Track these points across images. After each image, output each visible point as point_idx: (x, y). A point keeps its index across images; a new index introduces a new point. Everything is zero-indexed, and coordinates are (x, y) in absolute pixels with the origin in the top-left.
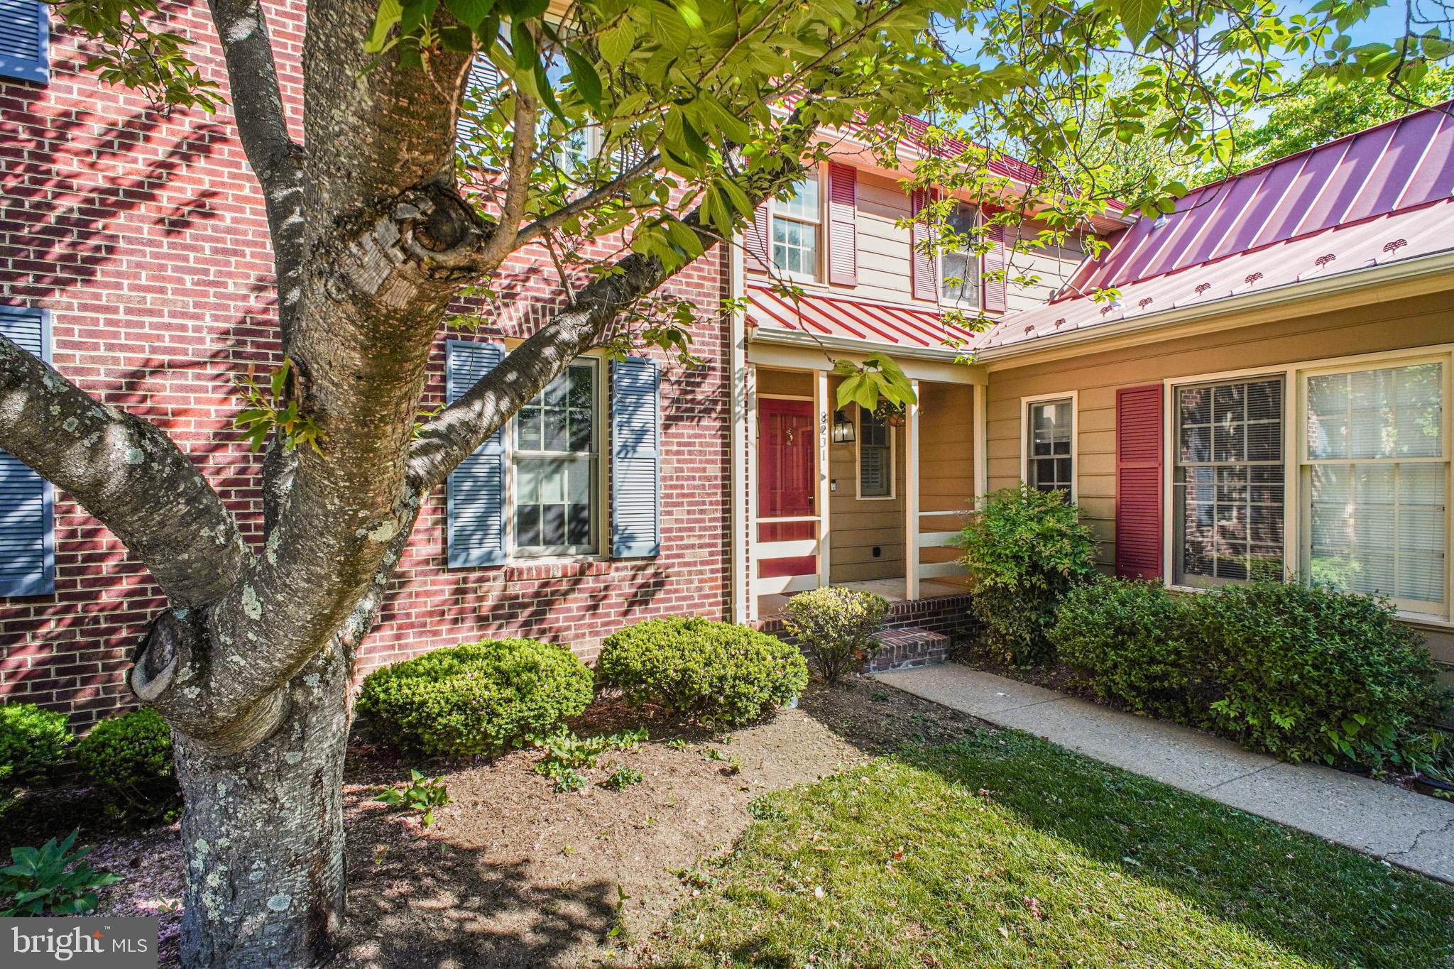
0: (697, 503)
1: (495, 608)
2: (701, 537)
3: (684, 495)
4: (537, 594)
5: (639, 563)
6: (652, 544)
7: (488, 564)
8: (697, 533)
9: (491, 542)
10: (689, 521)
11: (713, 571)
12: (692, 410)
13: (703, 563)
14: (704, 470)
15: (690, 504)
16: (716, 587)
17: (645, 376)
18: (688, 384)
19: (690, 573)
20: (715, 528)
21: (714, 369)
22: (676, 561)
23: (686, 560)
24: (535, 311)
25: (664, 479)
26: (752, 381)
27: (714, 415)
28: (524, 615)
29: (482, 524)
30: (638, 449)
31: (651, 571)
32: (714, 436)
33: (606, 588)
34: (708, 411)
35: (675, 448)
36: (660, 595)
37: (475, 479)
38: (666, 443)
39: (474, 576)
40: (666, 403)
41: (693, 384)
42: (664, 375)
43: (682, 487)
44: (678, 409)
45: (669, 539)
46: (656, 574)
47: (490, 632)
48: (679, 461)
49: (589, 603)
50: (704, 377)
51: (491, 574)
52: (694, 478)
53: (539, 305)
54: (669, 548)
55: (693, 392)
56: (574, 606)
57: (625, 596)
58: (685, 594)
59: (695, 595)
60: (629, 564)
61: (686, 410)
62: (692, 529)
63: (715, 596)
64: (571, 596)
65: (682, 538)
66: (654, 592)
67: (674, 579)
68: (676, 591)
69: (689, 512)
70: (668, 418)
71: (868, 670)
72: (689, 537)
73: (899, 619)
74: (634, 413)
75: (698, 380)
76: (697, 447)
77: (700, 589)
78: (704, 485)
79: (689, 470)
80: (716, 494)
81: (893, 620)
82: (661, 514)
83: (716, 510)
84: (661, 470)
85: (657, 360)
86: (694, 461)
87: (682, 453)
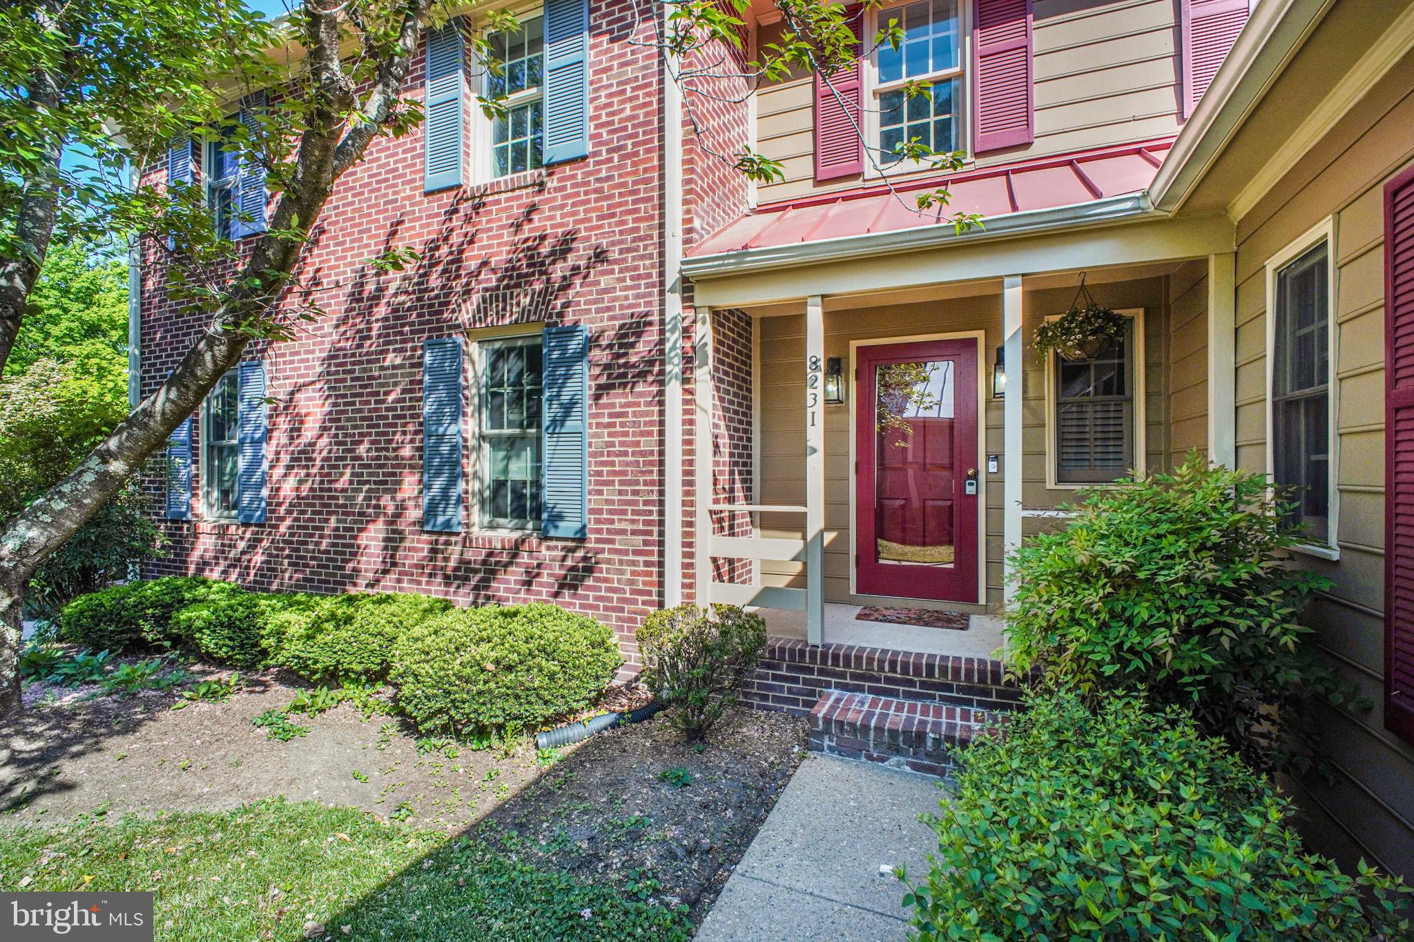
0: (630, 483)
1: (456, 569)
2: (633, 522)
3: (615, 473)
4: (484, 562)
5: (570, 544)
6: (579, 525)
7: (447, 530)
8: (630, 517)
9: (450, 511)
10: (621, 502)
11: (647, 564)
12: (624, 375)
13: (636, 553)
14: (638, 444)
15: (622, 483)
16: (650, 583)
17: (574, 345)
18: (621, 346)
19: (621, 562)
20: (651, 513)
21: (650, 324)
22: (607, 546)
23: (617, 546)
24: (484, 301)
25: (594, 454)
26: (704, 332)
27: (650, 378)
28: (475, 580)
29: (445, 495)
30: (568, 423)
31: (580, 554)
32: (649, 404)
33: (539, 566)
34: (642, 375)
35: (606, 420)
36: (590, 582)
37: (441, 455)
38: (598, 415)
39: (443, 538)
40: (597, 371)
41: (626, 346)
42: (592, 342)
43: (612, 464)
44: (609, 376)
45: (598, 521)
46: (585, 559)
47: (452, 590)
48: (610, 435)
49: (524, 578)
50: (639, 335)
51: (453, 539)
52: (626, 454)
53: (488, 294)
54: (599, 531)
55: (626, 354)
56: (512, 578)
57: (556, 576)
58: (616, 585)
59: (627, 588)
60: (560, 544)
61: (619, 376)
62: (624, 512)
63: (649, 593)
64: (510, 569)
65: (612, 522)
66: (583, 578)
67: (604, 566)
68: (606, 580)
69: (620, 493)
70: (599, 387)
71: (820, 749)
72: (620, 520)
73: (960, 689)
74: (563, 385)
75: (632, 340)
76: (630, 419)
77: (631, 582)
78: (638, 462)
79: (622, 444)
80: (652, 472)
81: (949, 688)
82: (590, 493)
83: (652, 491)
84: (590, 445)
85: (588, 327)
86: (626, 434)
87: (614, 425)
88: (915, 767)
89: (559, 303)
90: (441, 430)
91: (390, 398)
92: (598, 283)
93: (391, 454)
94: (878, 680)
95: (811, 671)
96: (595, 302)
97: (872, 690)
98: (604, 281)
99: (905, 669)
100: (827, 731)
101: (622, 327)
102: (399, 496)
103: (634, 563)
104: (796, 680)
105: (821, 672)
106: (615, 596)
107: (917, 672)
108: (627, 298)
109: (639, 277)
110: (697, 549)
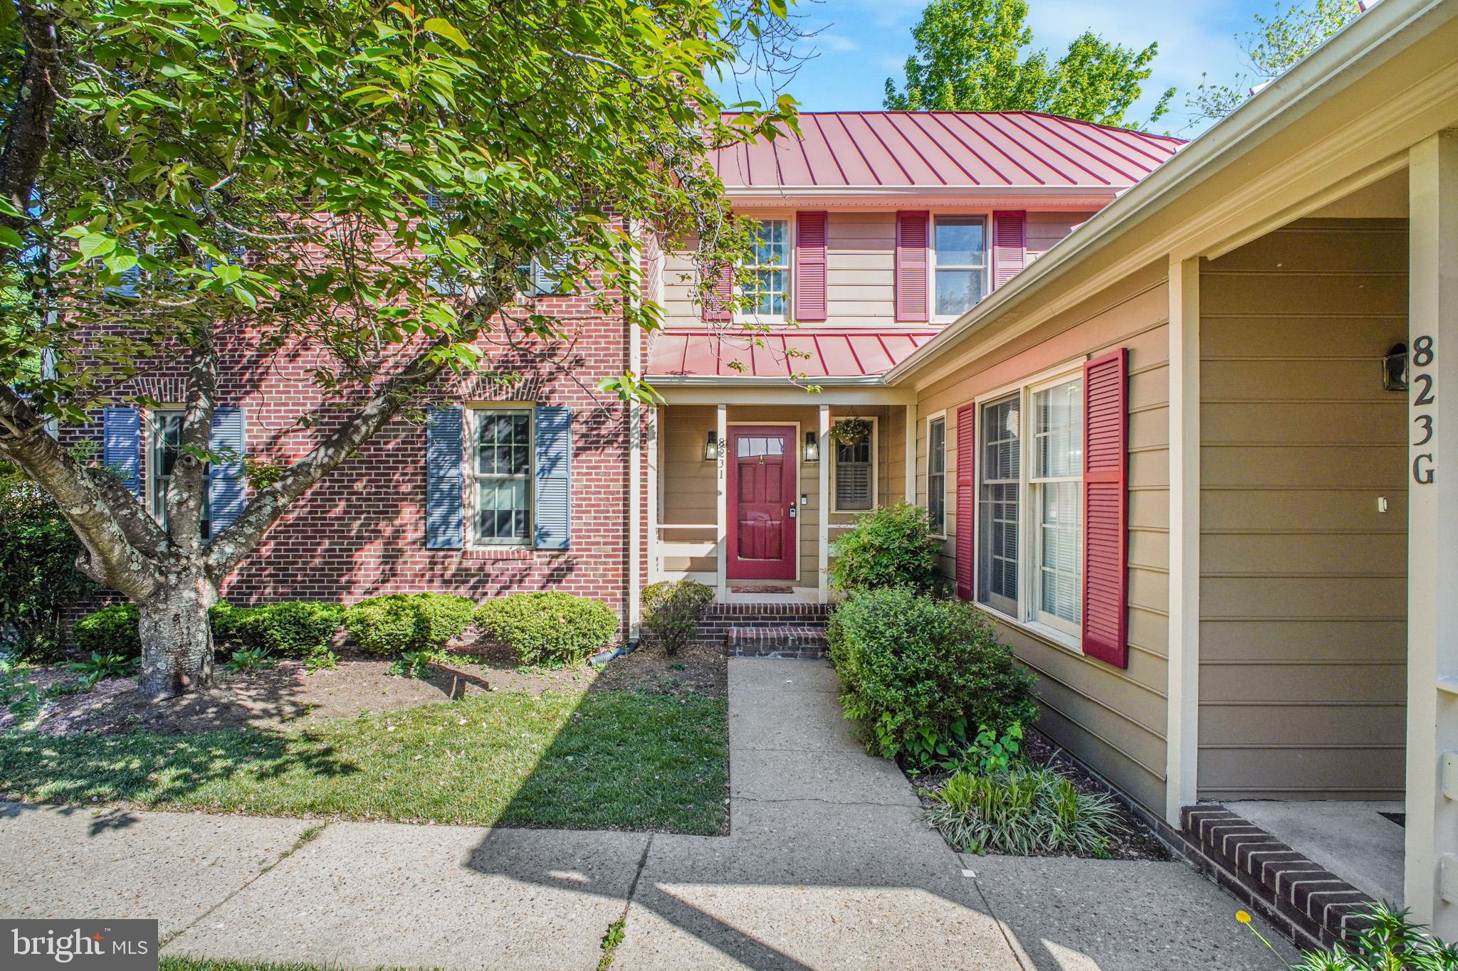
0: (602, 512)
1: (454, 575)
2: (605, 537)
3: (591, 505)
4: (480, 569)
5: (554, 553)
6: (563, 540)
7: (448, 547)
8: (602, 533)
9: (450, 533)
10: (596, 524)
11: (614, 563)
12: (598, 442)
13: (606, 556)
15: (596, 512)
16: (618, 575)
17: (559, 419)
18: (595, 422)
19: (595, 563)
21: (616, 410)
22: (585, 553)
23: (593, 553)
24: (483, 381)
25: (574, 493)
26: (653, 418)
27: (616, 445)
28: (471, 582)
29: (445, 521)
30: (553, 471)
31: (562, 559)
32: (617, 461)
33: (530, 569)
34: (610, 443)
35: (585, 470)
36: (571, 577)
37: (442, 491)
38: (578, 467)
39: (442, 553)
40: (576, 438)
41: (599, 423)
42: (572, 418)
43: (590, 499)
44: (586, 442)
45: (578, 537)
46: (567, 562)
48: (587, 480)
49: (518, 578)
50: (607, 417)
51: (454, 553)
52: (600, 493)
53: (486, 377)
54: (579, 543)
55: (598, 428)
57: (544, 576)
58: (592, 578)
59: (601, 579)
60: (546, 553)
61: (593, 442)
62: (598, 531)
63: (617, 582)
65: (589, 537)
66: (566, 574)
67: (582, 566)
68: (584, 575)
69: (595, 518)
70: (578, 449)
71: (734, 654)
72: (595, 536)
73: (799, 618)
74: (549, 446)
75: (603, 419)
76: (603, 470)
77: (604, 575)
78: (608, 498)
79: (596, 486)
80: (619, 504)
81: (793, 618)
82: (573, 518)
83: (620, 517)
84: (573, 486)
85: (570, 407)
86: (600, 480)
87: (590, 474)
88: (783, 655)
89: (547, 389)
90: (442, 473)
91: (390, 446)
92: (579, 379)
93: (392, 490)
94: (757, 619)
95: (720, 618)
96: (576, 392)
97: (754, 625)
98: (583, 379)
99: (772, 612)
100: (738, 644)
101: (595, 410)
102: (397, 522)
103: (605, 563)
104: (711, 625)
105: (726, 618)
106: (591, 585)
107: (778, 612)
110: (649, 552)
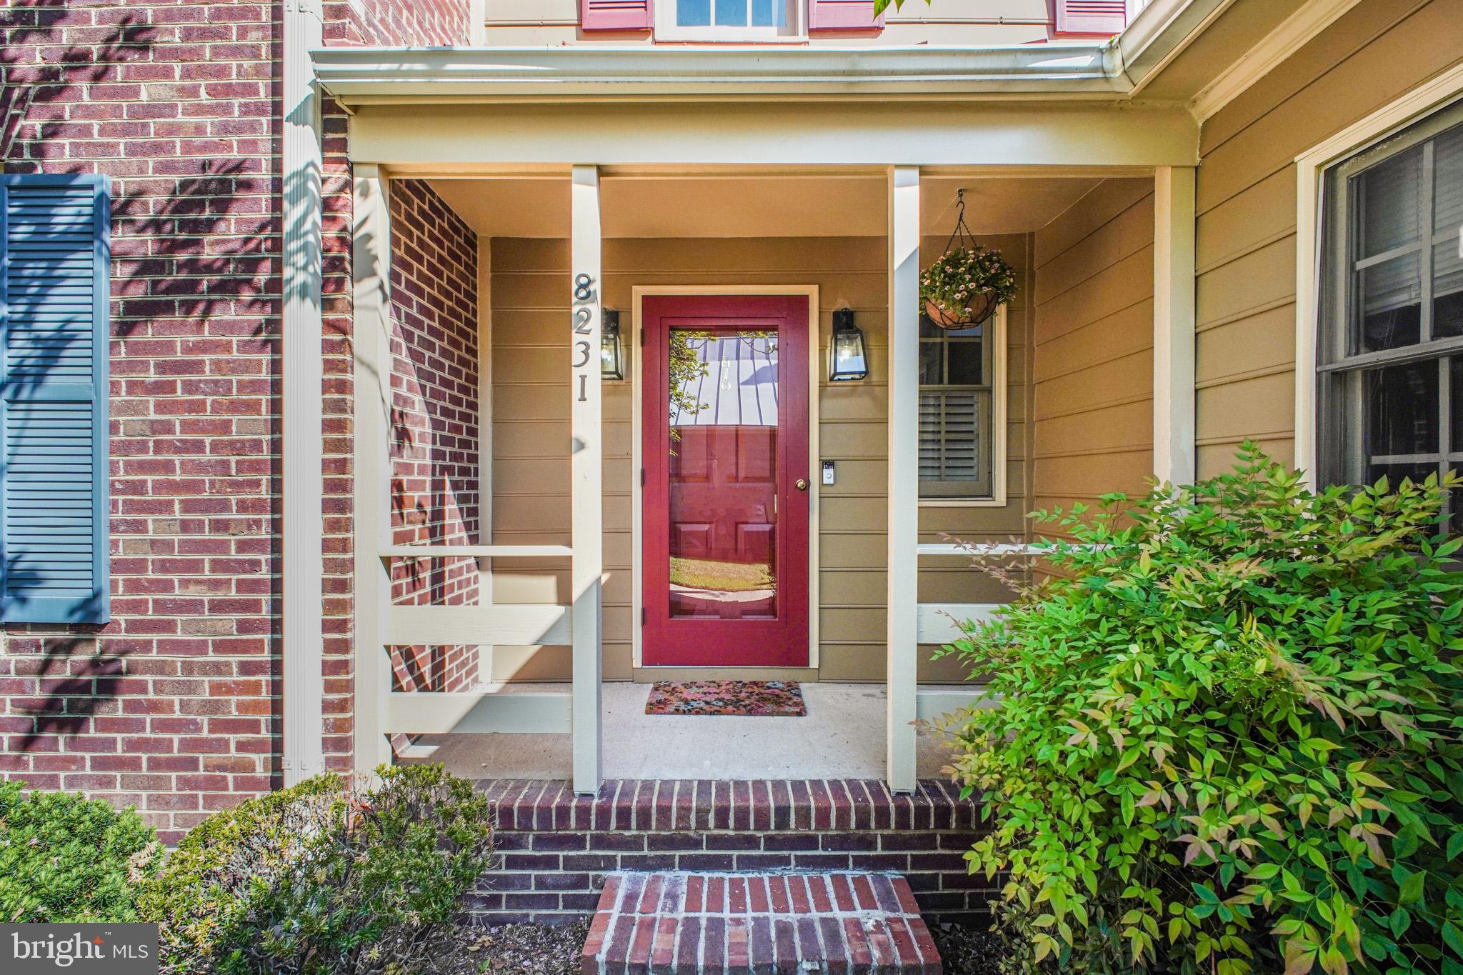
0: (208, 506)
2: (215, 585)
3: (174, 487)
5: (58, 636)
6: (81, 596)
8: (207, 574)
10: (188, 546)
11: (246, 668)
12: (191, 286)
13: (221, 647)
14: (225, 427)
15: (188, 507)
16: (252, 708)
17: (70, 215)
18: (181, 226)
19: (188, 668)
20: (255, 565)
21: (247, 185)
22: (155, 637)
23: (179, 636)
25: (124, 448)
27: (247, 295)
30: (52, 381)
31: (83, 657)
32: (246, 347)
34: (228, 288)
35: (152, 376)
36: (114, 713)
38: (131, 366)
40: (124, 272)
41: (196, 226)
42: (112, 213)
43: (168, 467)
44: (154, 287)
45: (133, 586)
46: (98, 665)
48: (160, 407)
50: (223, 206)
52: (198, 447)
54: (135, 607)
55: (192, 244)
57: (30, 709)
58: (177, 715)
59: (204, 720)
60: (34, 637)
61: (176, 288)
62: (195, 566)
63: (254, 726)
65: (167, 586)
66: (95, 704)
67: (147, 678)
68: (154, 707)
69: (185, 526)
70: (131, 307)
72: (185, 583)
73: (830, 842)
74: (40, 299)
75: (207, 214)
76: (208, 374)
77: (212, 707)
78: (226, 464)
80: (257, 484)
81: (810, 842)
82: (114, 528)
83: (258, 523)
84: (114, 427)
86: (199, 407)
87: (169, 387)
89: (36, 125)
92: (135, 92)
94: (697, 844)
95: (578, 842)
96: (126, 131)
97: (687, 864)
98: (147, 92)
99: (742, 822)
101: (185, 185)
103: (217, 668)
104: (551, 863)
105: (599, 842)
106: (176, 738)
107: (762, 823)
108: (199, 130)
109: (229, 90)
110: (357, 634)
